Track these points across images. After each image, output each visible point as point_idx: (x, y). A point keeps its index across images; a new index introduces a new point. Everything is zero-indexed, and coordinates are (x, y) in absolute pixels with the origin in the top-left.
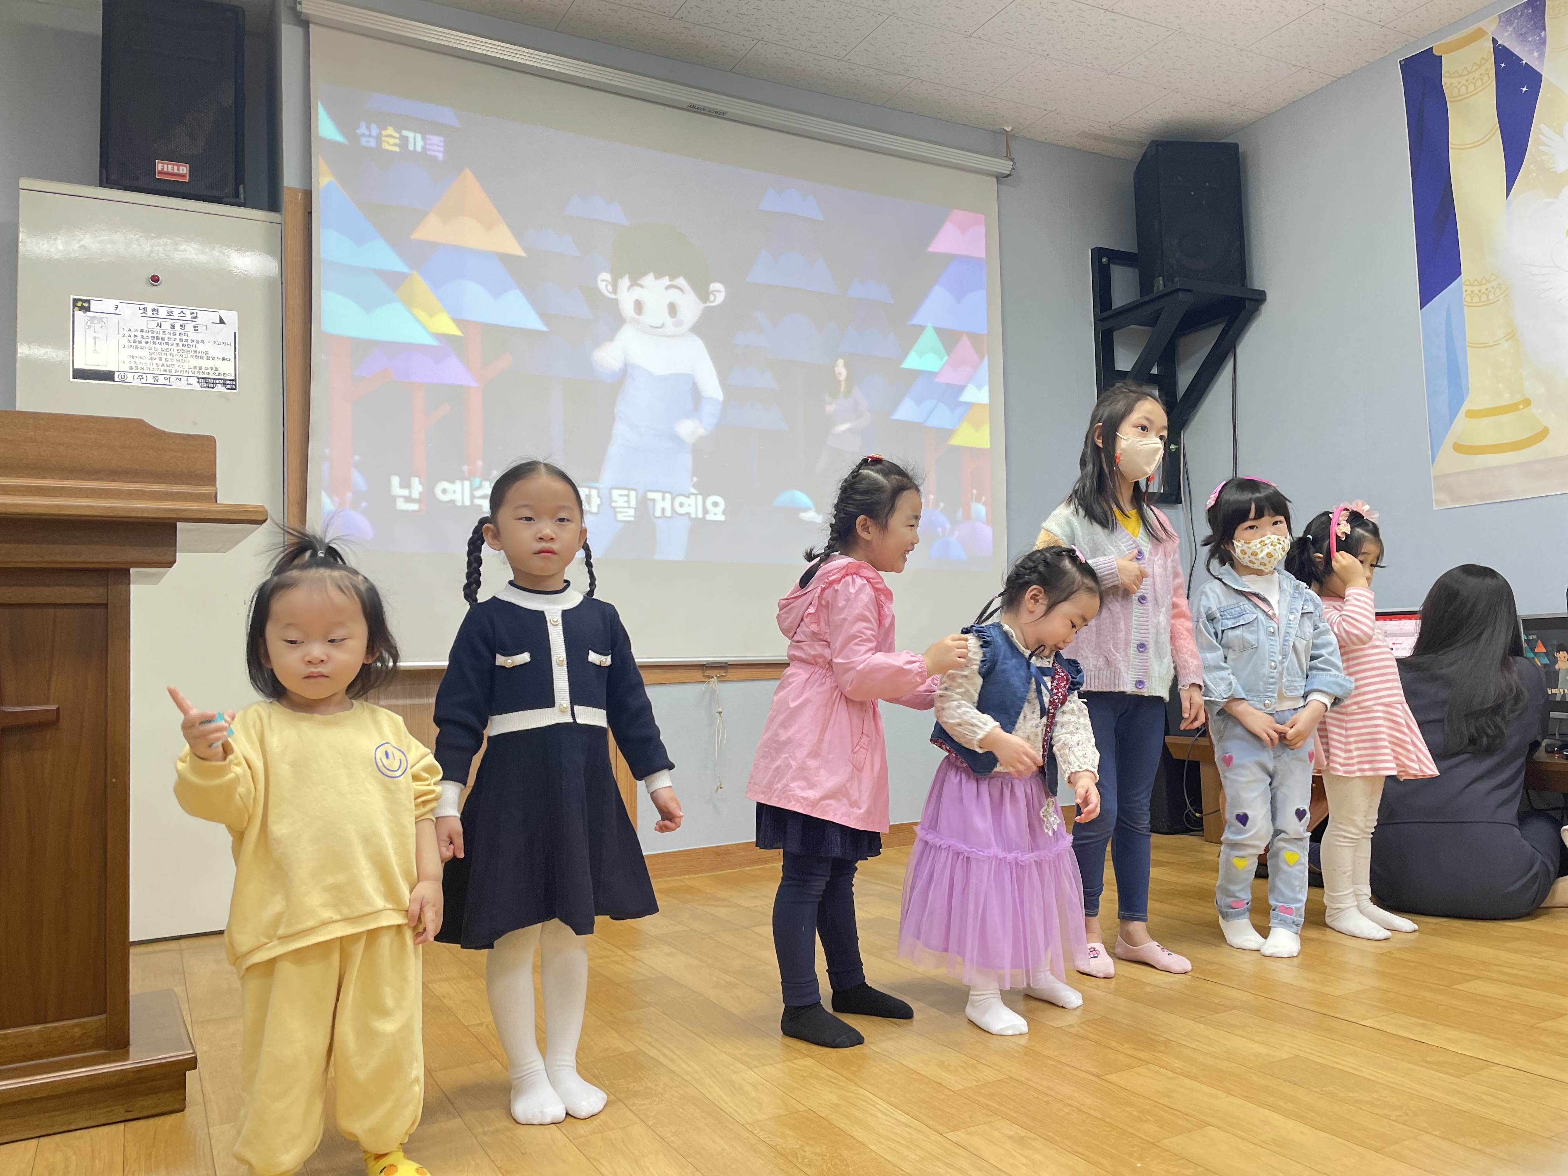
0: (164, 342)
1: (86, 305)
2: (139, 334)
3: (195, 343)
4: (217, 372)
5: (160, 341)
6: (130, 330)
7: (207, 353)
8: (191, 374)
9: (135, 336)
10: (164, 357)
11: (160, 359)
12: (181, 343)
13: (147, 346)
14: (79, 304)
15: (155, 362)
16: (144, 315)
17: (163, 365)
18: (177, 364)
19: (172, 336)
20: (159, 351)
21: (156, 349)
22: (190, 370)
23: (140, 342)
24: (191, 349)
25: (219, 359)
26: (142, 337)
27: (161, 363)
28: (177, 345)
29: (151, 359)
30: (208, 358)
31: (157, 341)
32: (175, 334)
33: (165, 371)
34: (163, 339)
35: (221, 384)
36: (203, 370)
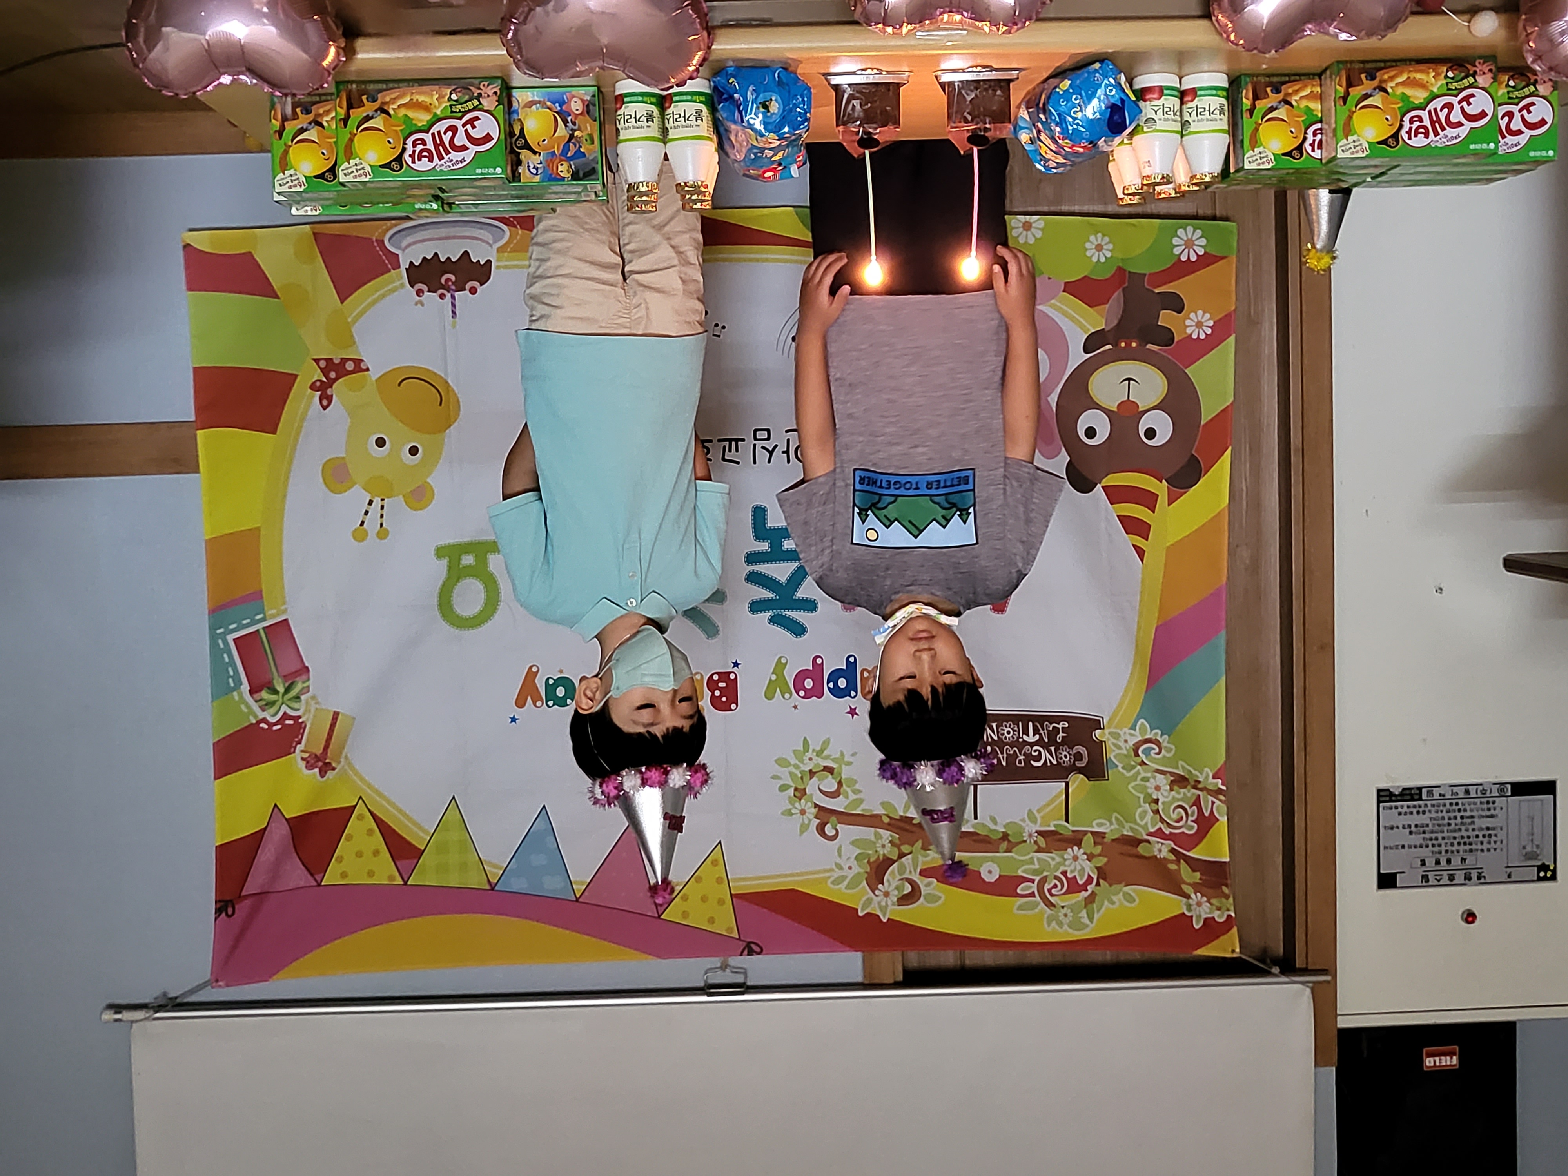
0: (1458, 840)
1: (1542, 874)
2: (1485, 846)
3: (1424, 843)
4: (1400, 810)
5: (1462, 841)
6: (1495, 849)
7: (1411, 833)
8: (1429, 803)
9: (1489, 843)
10: (1459, 820)
11: (1462, 817)
12: (1440, 841)
13: (1477, 833)
14: (1549, 874)
15: (1468, 814)
16: (1480, 871)
17: (1459, 810)
18: (1444, 814)
19: (1450, 848)
20: (1463, 828)
21: (1467, 830)
22: (1430, 808)
23: (1484, 836)
24: (1427, 836)
25: (1398, 827)
26: (1482, 843)
27: (1462, 813)
28: (1443, 838)
29: (1472, 817)
30: (1410, 826)
31: (1466, 840)
32: (1447, 851)
33: (1457, 804)
34: (1459, 844)
35: (1396, 796)
36: (1415, 811)
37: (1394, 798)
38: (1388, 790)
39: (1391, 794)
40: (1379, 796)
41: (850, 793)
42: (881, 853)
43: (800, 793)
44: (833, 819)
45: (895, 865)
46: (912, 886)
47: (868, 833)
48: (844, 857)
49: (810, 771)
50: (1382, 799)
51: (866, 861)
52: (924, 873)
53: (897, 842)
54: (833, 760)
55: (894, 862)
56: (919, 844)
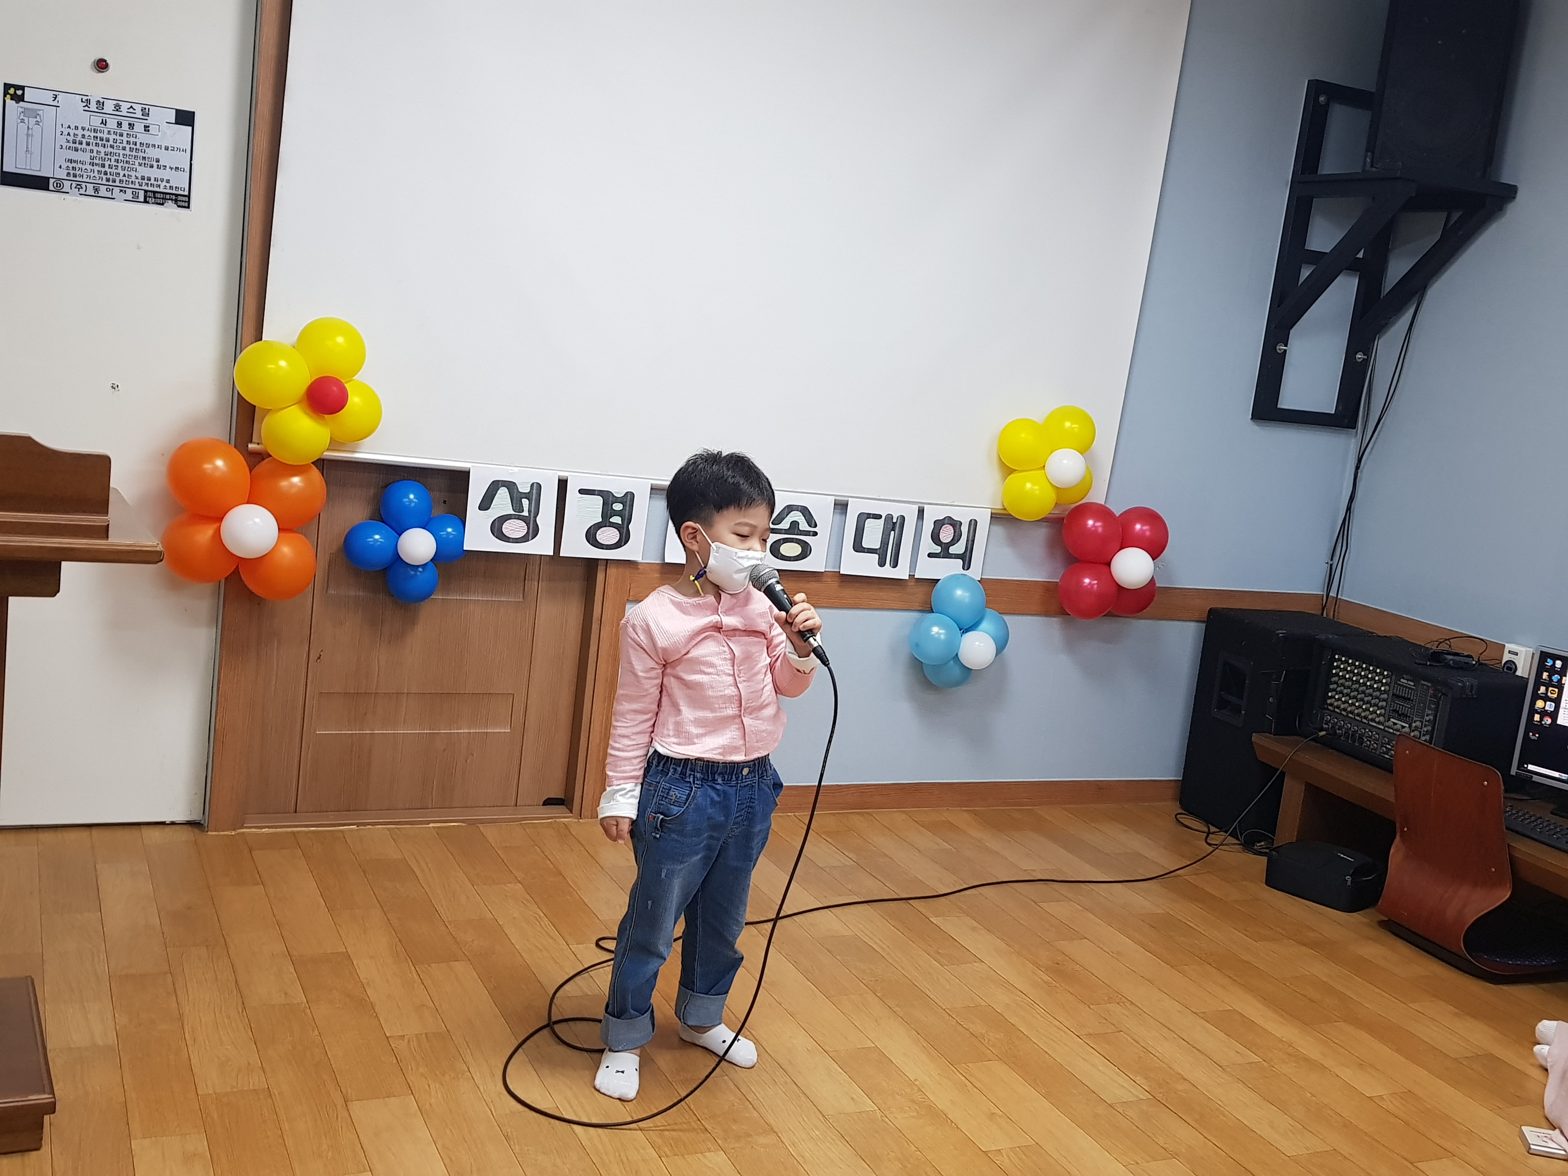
0: (109, 144)
1: (19, 92)
2: (80, 132)
3: (145, 147)
4: (168, 185)
5: (104, 142)
6: (69, 127)
7: (158, 161)
8: (137, 186)
9: (75, 135)
10: (107, 163)
11: (103, 166)
12: (128, 147)
13: (88, 148)
14: (12, 91)
15: (96, 168)
16: (86, 108)
17: (106, 173)
18: (122, 173)
19: (118, 137)
20: (102, 155)
21: (98, 152)
23: (81, 143)
24: (141, 154)
25: (171, 168)
26: (83, 136)
27: (103, 170)
28: (124, 149)
29: (92, 164)
30: (158, 167)
32: (121, 135)
33: (108, 180)
34: (108, 140)
35: (172, 200)
36: (152, 181)
37: (174, 197)
38: (179, 206)
39: (176, 201)
40: (189, 202)
50: (187, 199)
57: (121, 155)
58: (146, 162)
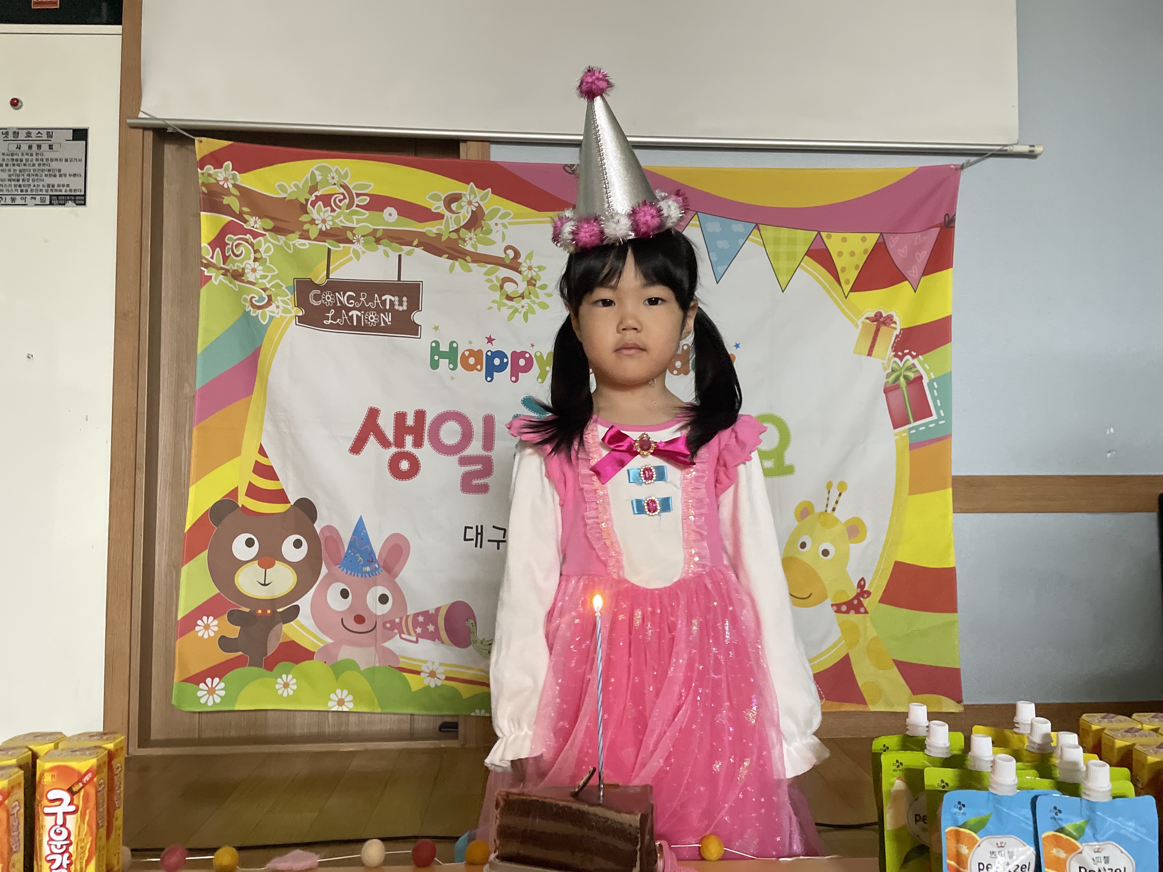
0: (22, 163)
3: (49, 162)
4: (68, 189)
5: (19, 162)
7: (60, 171)
8: (44, 193)
10: (21, 178)
11: (18, 180)
12: (37, 163)
16: (6, 139)
17: (20, 186)
18: (31, 182)
19: (29, 157)
20: (18, 172)
22: (44, 189)
23: (2, 165)
24: (47, 168)
25: (70, 175)
26: (3, 160)
27: (18, 184)
28: (34, 165)
30: (60, 176)
31: (16, 163)
32: (32, 155)
33: (22, 191)
34: (21, 160)
35: (70, 200)
36: (56, 187)
37: (73, 198)
38: (77, 204)
39: (74, 201)
40: (85, 200)
41: (494, 279)
42: (472, 234)
43: (531, 282)
44: (508, 261)
45: (462, 224)
46: (451, 208)
47: (482, 249)
48: (500, 234)
49: (523, 298)
50: (83, 198)
51: (484, 229)
52: (440, 216)
53: (460, 241)
54: (505, 305)
55: (463, 227)
56: (444, 238)
57: (32, 171)
58: (51, 173)
